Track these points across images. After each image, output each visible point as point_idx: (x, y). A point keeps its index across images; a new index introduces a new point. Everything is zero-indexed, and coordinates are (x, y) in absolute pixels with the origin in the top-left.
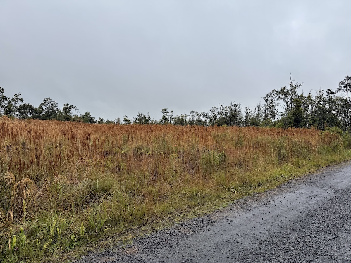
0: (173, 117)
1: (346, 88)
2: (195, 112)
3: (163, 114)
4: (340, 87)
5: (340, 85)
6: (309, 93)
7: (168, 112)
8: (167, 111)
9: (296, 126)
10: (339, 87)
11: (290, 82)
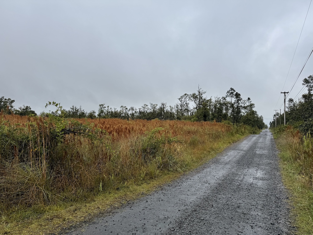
0: (109, 111)
2: (124, 106)
5: (228, 93)
6: (210, 98)
7: (105, 107)
9: (205, 120)
10: (226, 95)
11: (198, 90)
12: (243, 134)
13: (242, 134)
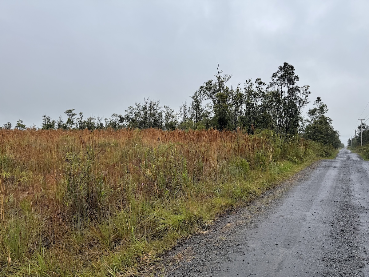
0: (83, 120)
1: (279, 82)
3: (69, 117)
4: (273, 80)
5: (274, 78)
6: (238, 88)
7: (75, 115)
8: (73, 112)
11: (217, 74)
12: (301, 159)
13: (297, 160)
